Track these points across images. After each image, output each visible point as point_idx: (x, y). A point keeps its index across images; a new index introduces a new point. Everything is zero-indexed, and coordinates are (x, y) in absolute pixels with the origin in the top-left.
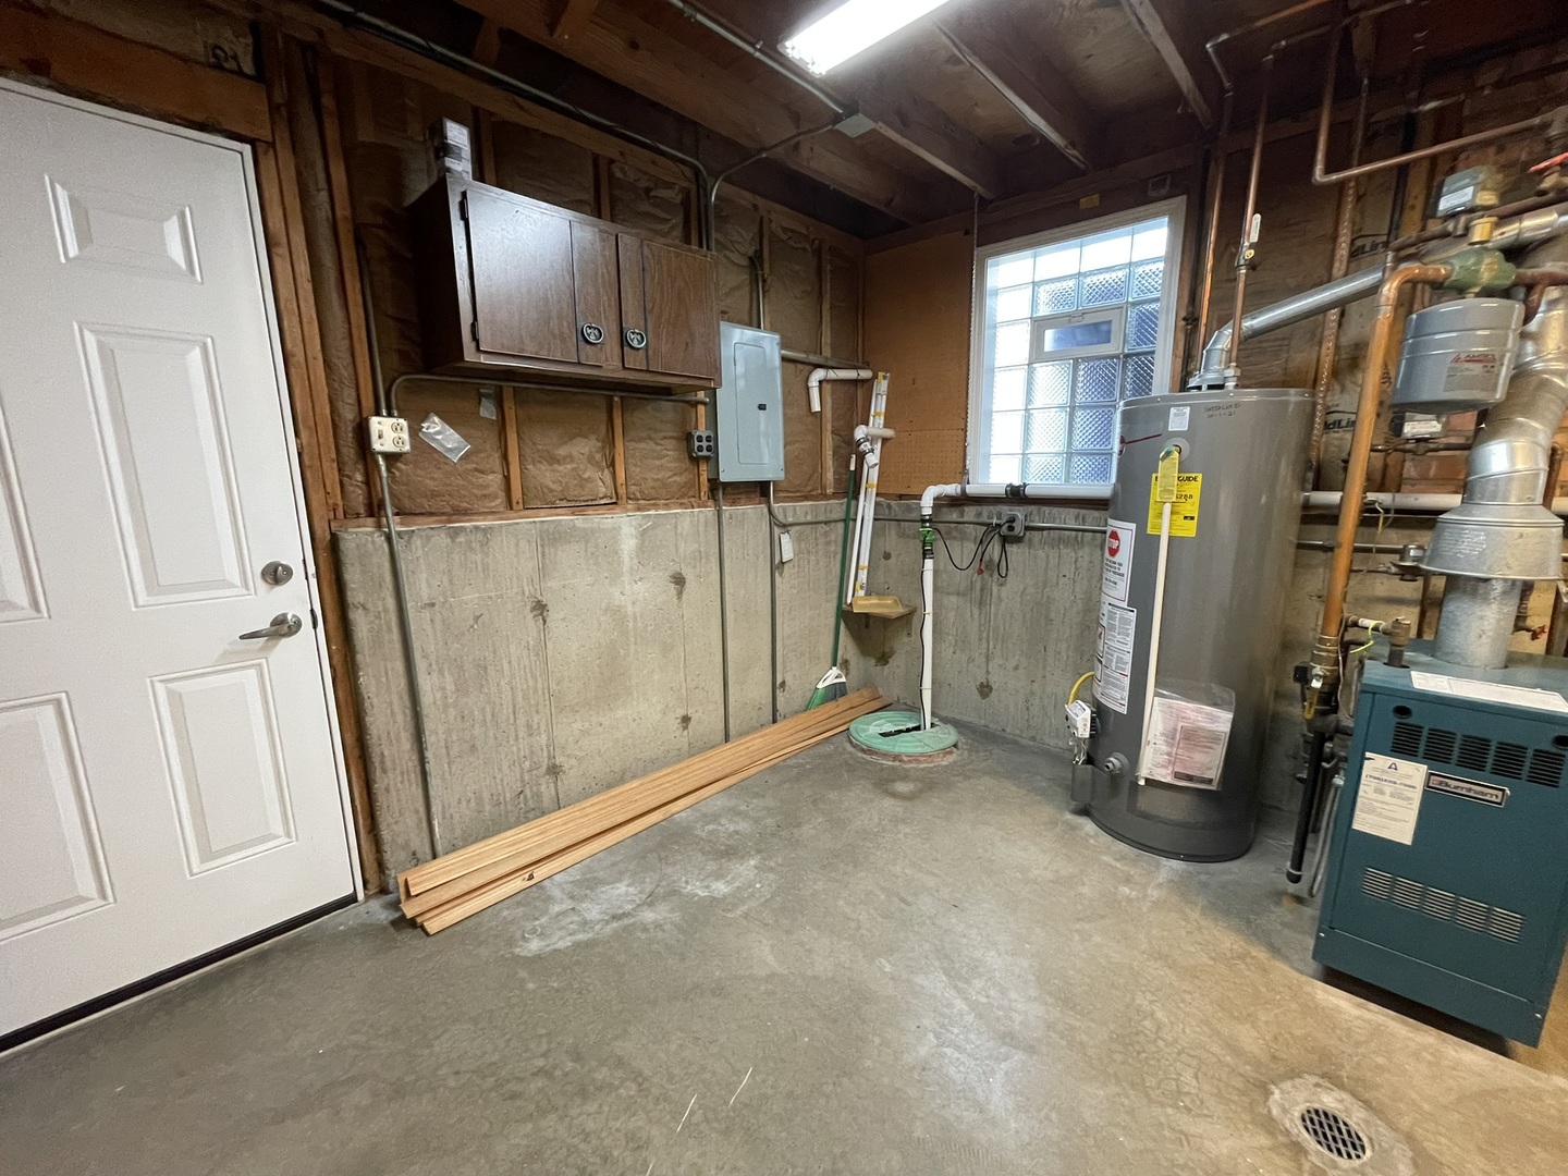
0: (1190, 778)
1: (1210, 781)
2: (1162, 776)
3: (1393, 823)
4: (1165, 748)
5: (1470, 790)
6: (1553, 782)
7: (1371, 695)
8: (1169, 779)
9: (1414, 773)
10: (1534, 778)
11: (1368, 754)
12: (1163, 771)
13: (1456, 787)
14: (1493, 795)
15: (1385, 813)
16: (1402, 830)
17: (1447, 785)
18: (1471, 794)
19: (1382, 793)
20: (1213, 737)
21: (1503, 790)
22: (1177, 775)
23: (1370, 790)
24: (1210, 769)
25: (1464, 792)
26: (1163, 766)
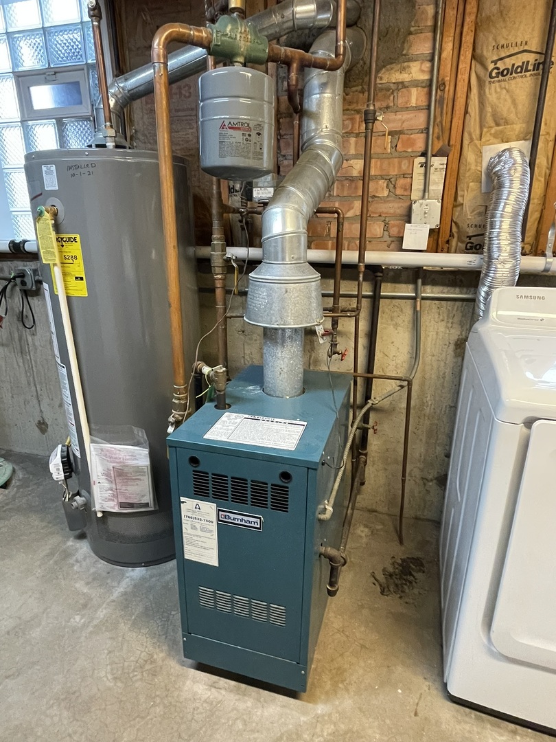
0: (131, 505)
1: (147, 505)
2: (111, 508)
3: (206, 551)
4: (107, 485)
5: (242, 520)
6: (285, 509)
7: (174, 449)
8: (116, 509)
9: (209, 509)
10: (275, 507)
11: (182, 499)
12: (112, 504)
13: (234, 519)
14: (255, 522)
15: (200, 544)
16: (211, 557)
17: (229, 518)
18: (243, 523)
19: (196, 529)
20: (138, 470)
21: (260, 518)
22: (122, 505)
23: (188, 527)
24: (143, 496)
25: (239, 522)
26: (110, 500)
